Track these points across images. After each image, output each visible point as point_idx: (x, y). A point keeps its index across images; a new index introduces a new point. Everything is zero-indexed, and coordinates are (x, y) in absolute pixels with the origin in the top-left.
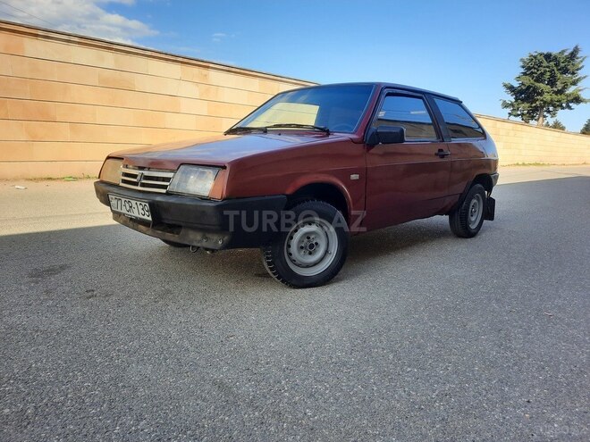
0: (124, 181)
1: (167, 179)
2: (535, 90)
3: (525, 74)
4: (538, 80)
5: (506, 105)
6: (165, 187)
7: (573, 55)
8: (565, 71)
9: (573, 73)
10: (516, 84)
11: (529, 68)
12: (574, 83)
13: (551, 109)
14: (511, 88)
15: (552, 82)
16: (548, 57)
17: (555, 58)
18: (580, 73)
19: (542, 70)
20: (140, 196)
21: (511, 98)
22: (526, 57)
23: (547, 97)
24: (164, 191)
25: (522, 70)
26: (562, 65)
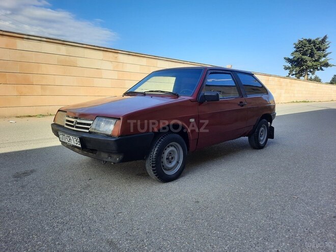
0: (67, 124)
1: (89, 125)
2: (302, 60)
3: (296, 51)
4: (304, 54)
5: (286, 68)
6: (88, 129)
7: (323, 41)
8: (319, 49)
9: (324, 50)
10: (291, 57)
11: (298, 48)
12: (324, 56)
13: (312, 70)
14: (289, 60)
15: (312, 55)
16: (309, 41)
17: (314, 42)
19: (306, 48)
20: (75, 133)
21: (289, 65)
22: (297, 42)
23: (310, 64)
24: (88, 131)
25: (295, 49)
26: (317, 46)
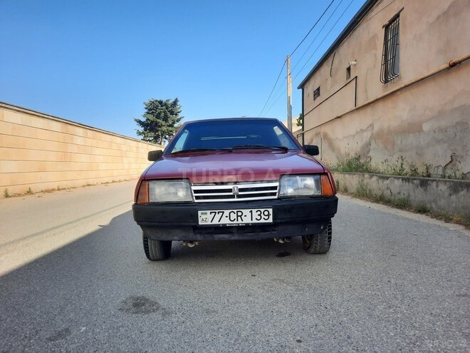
1: (275, 188)
2: (157, 124)
3: (148, 113)
4: (158, 117)
5: (140, 134)
7: (175, 103)
8: (172, 113)
9: (176, 115)
10: (143, 120)
11: (150, 110)
12: (178, 120)
13: (167, 136)
14: (140, 122)
15: (166, 119)
16: (161, 102)
17: (166, 104)
18: (180, 115)
19: (159, 111)
21: (141, 129)
22: (147, 102)
23: (164, 128)
25: (146, 111)
26: (170, 109)
